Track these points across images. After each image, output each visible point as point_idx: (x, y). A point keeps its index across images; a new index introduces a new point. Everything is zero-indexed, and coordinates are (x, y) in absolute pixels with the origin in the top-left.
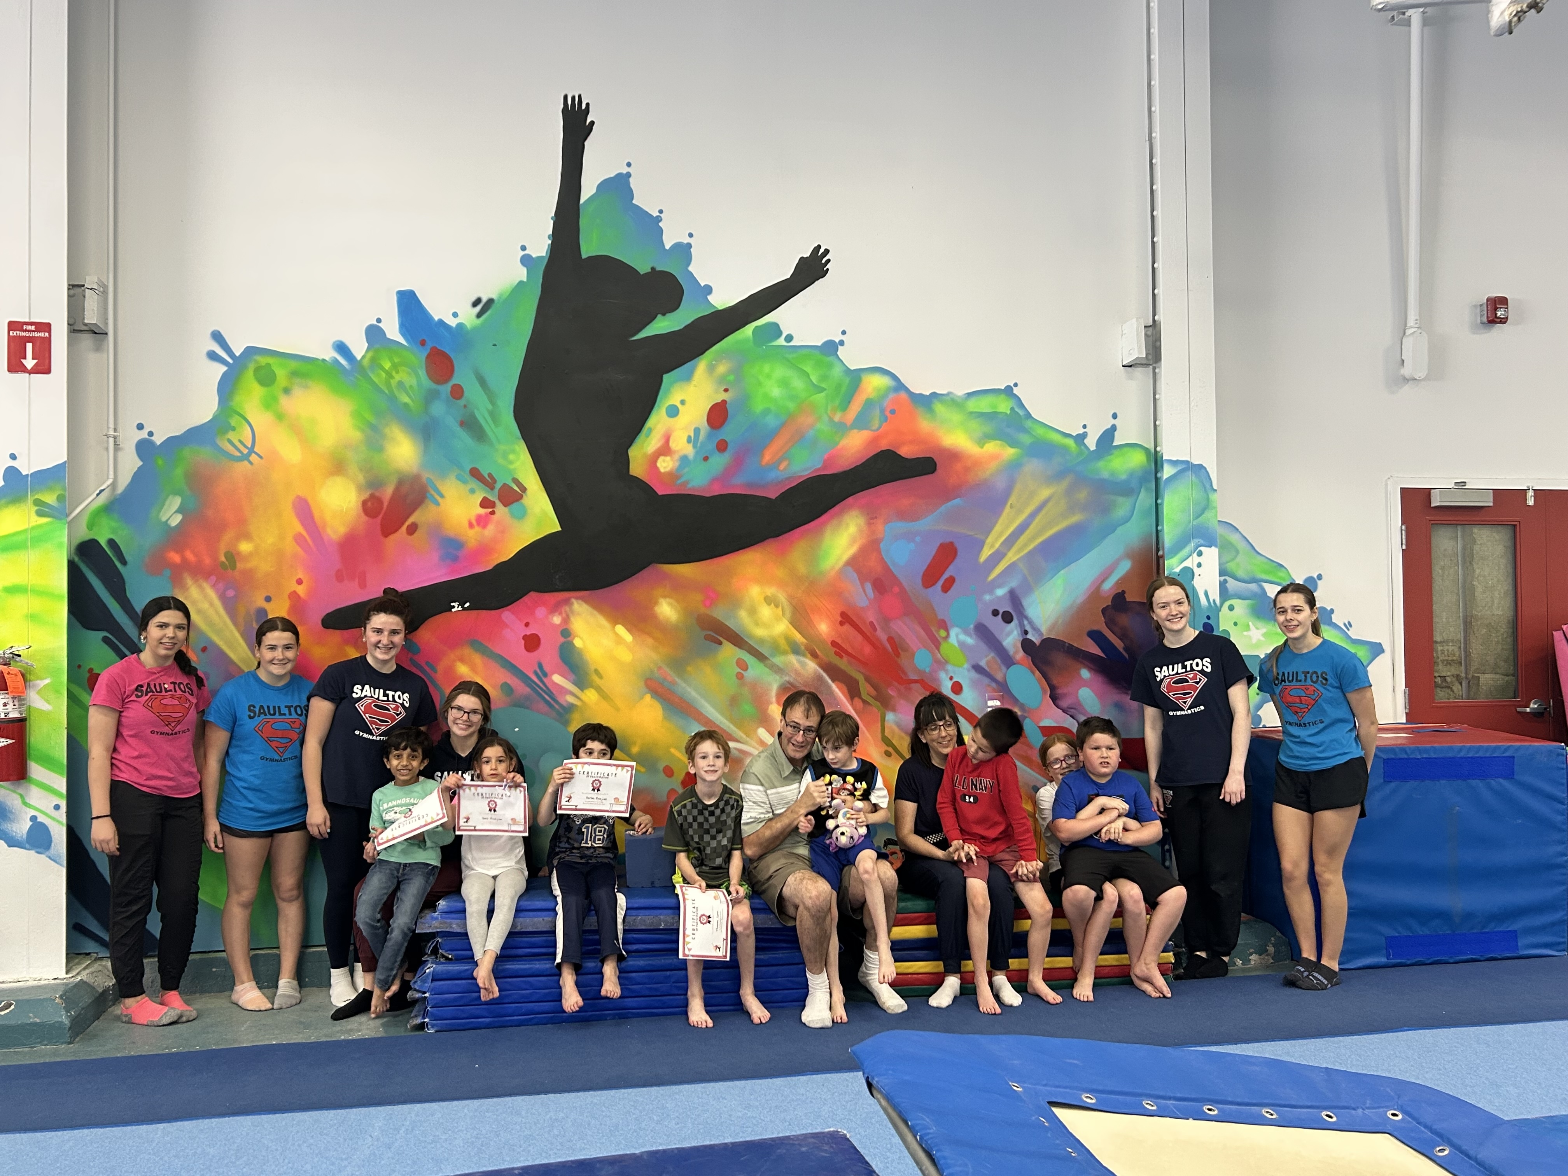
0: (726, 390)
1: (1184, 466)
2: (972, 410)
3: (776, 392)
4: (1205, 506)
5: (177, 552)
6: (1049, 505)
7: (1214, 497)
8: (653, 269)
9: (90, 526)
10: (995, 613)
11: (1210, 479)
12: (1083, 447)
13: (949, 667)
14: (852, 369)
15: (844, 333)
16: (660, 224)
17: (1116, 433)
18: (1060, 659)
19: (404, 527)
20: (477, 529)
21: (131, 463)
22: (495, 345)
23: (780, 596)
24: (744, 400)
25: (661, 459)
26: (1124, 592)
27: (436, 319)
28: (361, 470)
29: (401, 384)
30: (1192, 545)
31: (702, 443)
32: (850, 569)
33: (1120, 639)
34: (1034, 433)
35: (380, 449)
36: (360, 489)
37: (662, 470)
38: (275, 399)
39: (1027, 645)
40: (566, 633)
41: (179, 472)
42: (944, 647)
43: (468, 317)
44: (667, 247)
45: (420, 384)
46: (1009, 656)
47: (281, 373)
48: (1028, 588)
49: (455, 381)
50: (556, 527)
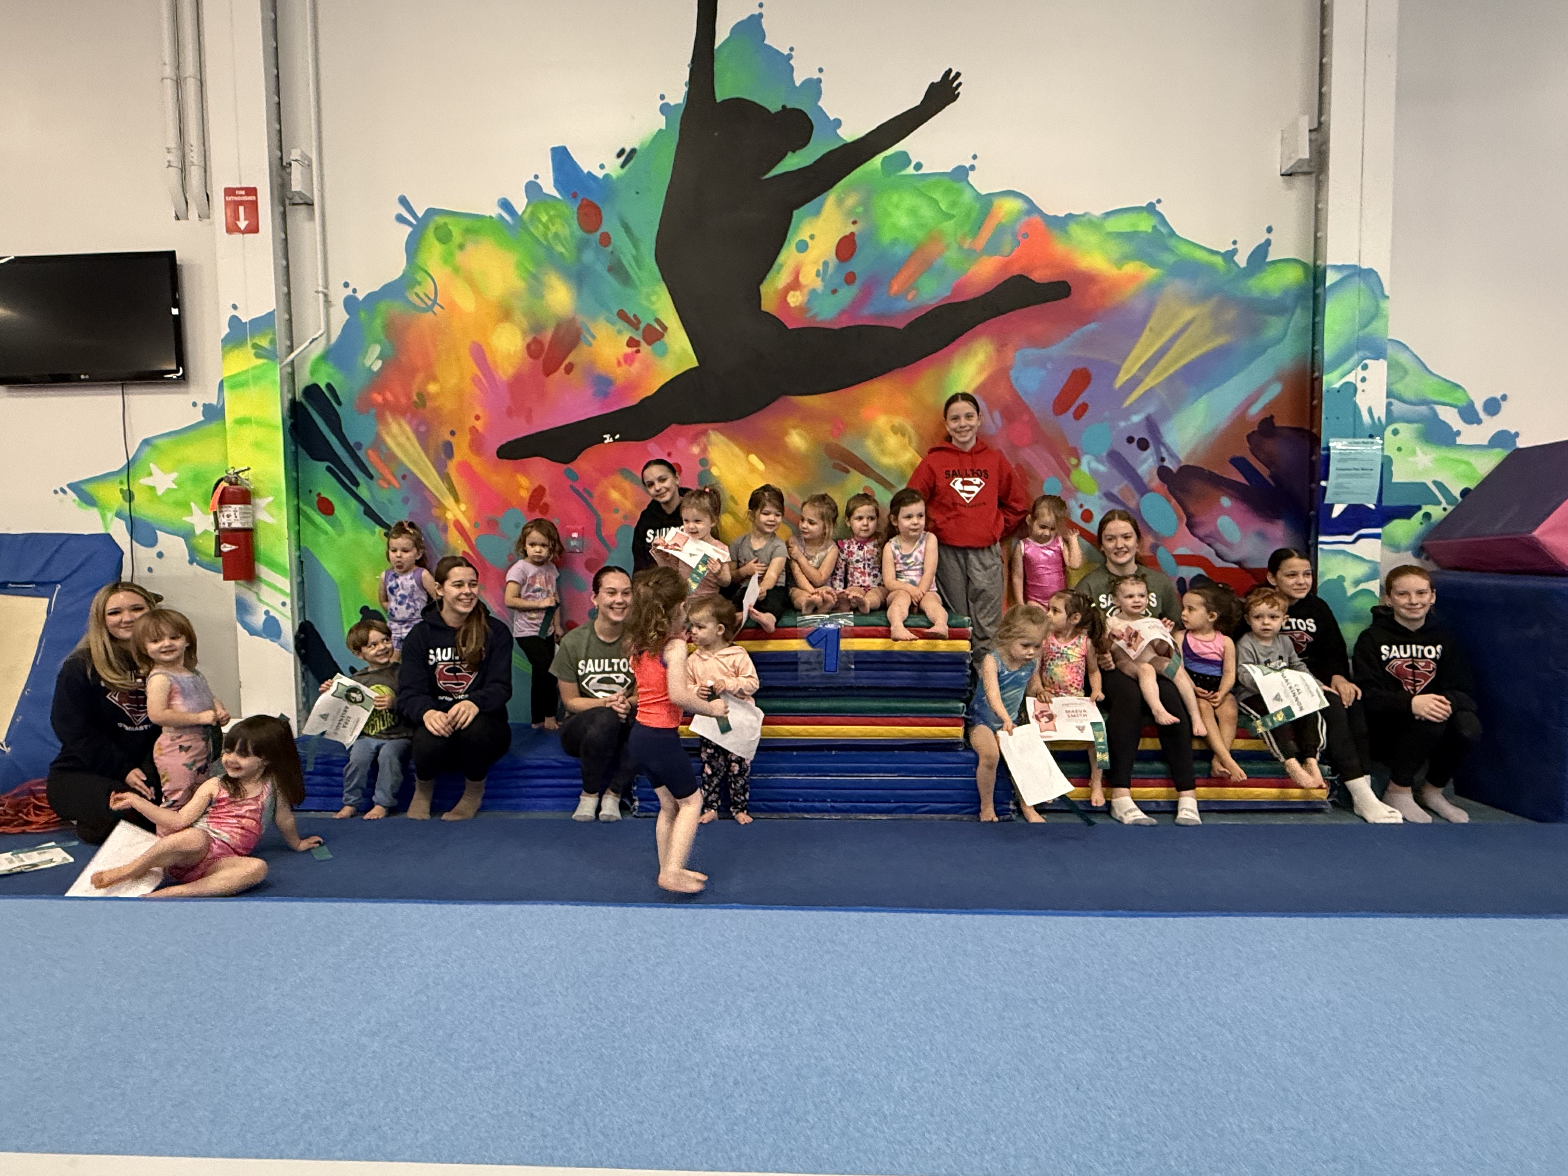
0: (854, 223)
1: (1351, 271)
2: (1109, 230)
3: (903, 221)
4: (1374, 315)
5: (379, 393)
6: (1193, 327)
7: (1384, 304)
8: (784, 107)
9: (313, 373)
10: (1130, 440)
11: (1382, 285)
12: (1232, 265)
13: (1080, 495)
14: (983, 193)
15: (975, 157)
16: (791, 62)
17: (1270, 248)
18: (1197, 486)
19: (563, 366)
20: (625, 367)
21: (340, 317)
22: (637, 193)
23: (907, 425)
24: (872, 232)
25: (792, 293)
26: (1272, 417)
27: (586, 171)
28: (524, 316)
29: (556, 235)
30: (1356, 357)
31: (831, 276)
33: (1266, 466)
34: (1177, 252)
35: (541, 296)
36: (524, 333)
37: (792, 305)
38: (451, 254)
39: (1163, 472)
40: (704, 462)
42: (1075, 476)
43: (613, 167)
44: (798, 84)
45: (572, 233)
46: (1143, 483)
47: (456, 231)
48: (1167, 413)
49: (604, 228)
50: (694, 363)
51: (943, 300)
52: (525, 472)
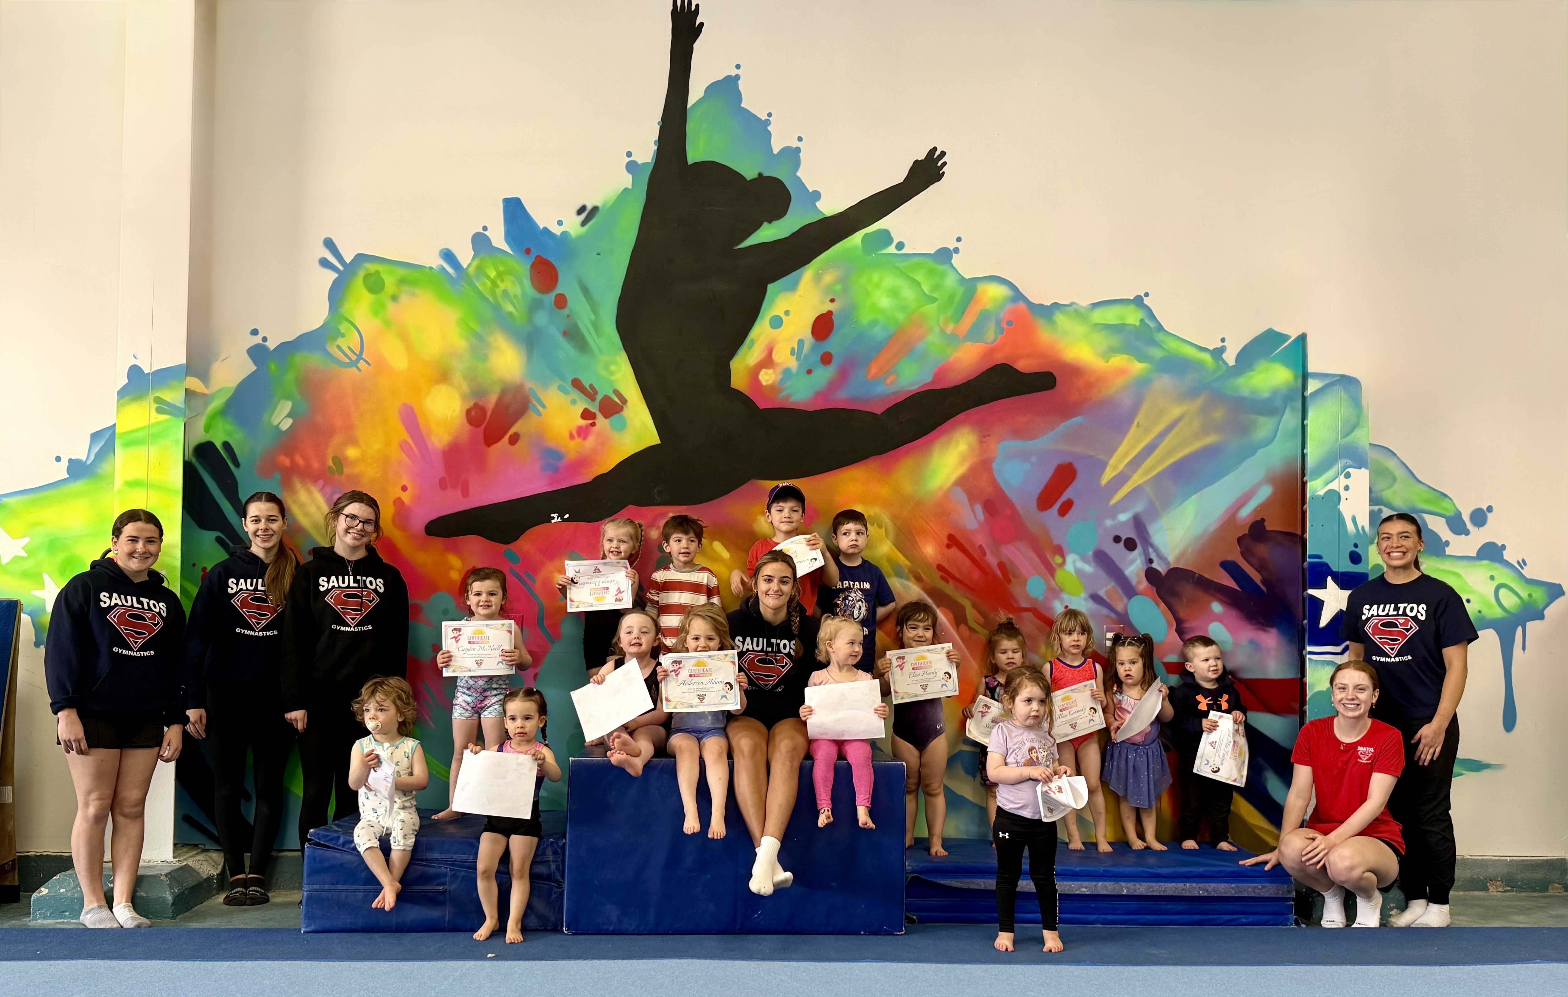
0: (832, 301)
1: (1331, 380)
2: (1097, 322)
3: (884, 302)
4: (1354, 424)
5: (286, 455)
6: (1181, 425)
8: (760, 175)
9: (207, 429)
10: (1117, 539)
11: (1362, 392)
12: (1220, 362)
13: (1065, 596)
14: (967, 277)
15: (959, 239)
16: (769, 128)
18: (1188, 589)
19: (506, 438)
20: (578, 440)
21: (244, 366)
22: (599, 254)
23: (884, 516)
24: (850, 311)
25: (763, 371)
26: (1263, 520)
27: (541, 227)
28: (465, 379)
29: (505, 293)
30: (1339, 465)
31: (807, 356)
32: (959, 489)
33: (1257, 571)
34: (1165, 347)
35: (485, 358)
36: (464, 398)
37: (764, 383)
38: (382, 305)
39: (1151, 575)
41: (290, 377)
42: (1059, 575)
43: (573, 225)
44: (776, 151)
45: (524, 294)
46: (1130, 586)
47: (389, 280)
48: (1154, 512)
49: (559, 290)
50: (656, 440)
51: (923, 386)
52: (456, 550)
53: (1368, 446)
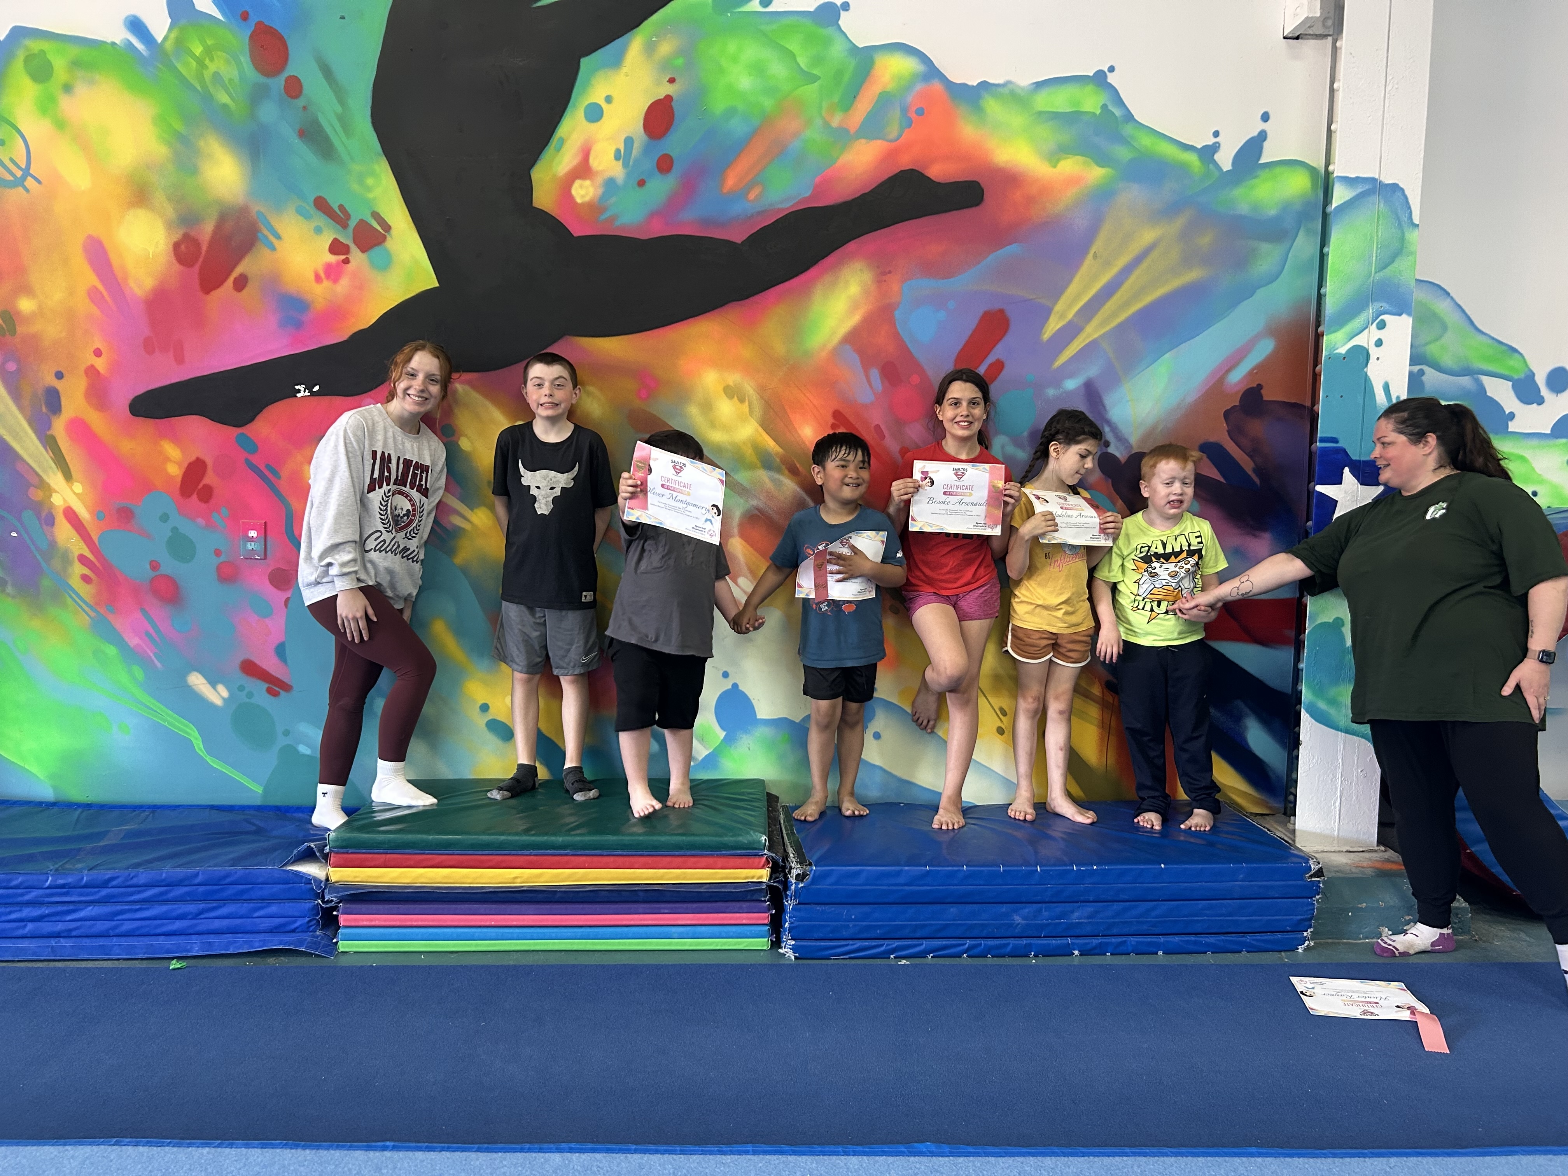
0: (672, 81)
1: (1367, 187)
2: (1040, 109)
3: (745, 82)
4: (1398, 250)
6: (1155, 254)
7: (1413, 236)
11: (1410, 208)
12: (1211, 166)
14: (860, 46)
17: (1265, 144)
19: (231, 280)
20: (326, 284)
22: (343, 18)
23: (746, 385)
24: (697, 95)
25: (577, 183)
26: (1260, 387)
28: (169, 200)
29: (217, 76)
30: (1370, 311)
32: (848, 347)
33: (1251, 457)
34: (1135, 144)
35: (194, 170)
36: (169, 226)
37: (579, 200)
38: (53, 100)
40: (449, 431)
45: (243, 77)
47: (59, 63)
48: (1113, 378)
49: (290, 70)
50: (432, 282)
51: (800, 202)
52: (172, 436)
53: (1413, 283)
